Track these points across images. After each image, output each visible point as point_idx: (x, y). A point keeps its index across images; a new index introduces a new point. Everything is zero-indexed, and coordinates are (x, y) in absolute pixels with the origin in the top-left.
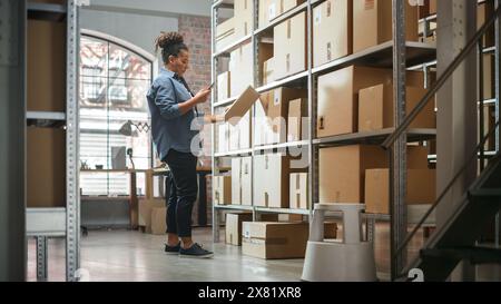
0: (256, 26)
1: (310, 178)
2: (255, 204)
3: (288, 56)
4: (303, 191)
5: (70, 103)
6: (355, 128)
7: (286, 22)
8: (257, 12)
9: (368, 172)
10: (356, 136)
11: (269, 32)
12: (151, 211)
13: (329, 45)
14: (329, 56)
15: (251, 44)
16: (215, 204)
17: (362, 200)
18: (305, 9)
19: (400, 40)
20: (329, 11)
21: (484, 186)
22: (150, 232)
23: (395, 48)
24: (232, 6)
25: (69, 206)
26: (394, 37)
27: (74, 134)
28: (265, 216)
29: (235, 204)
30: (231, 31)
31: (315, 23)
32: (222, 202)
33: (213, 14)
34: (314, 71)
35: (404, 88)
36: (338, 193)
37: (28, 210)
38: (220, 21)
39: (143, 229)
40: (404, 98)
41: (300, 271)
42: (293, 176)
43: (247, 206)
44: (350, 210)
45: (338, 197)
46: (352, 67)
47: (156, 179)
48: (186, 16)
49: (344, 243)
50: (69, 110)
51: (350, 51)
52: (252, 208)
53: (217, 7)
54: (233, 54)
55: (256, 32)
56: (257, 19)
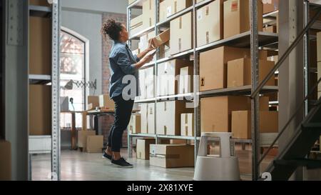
0: (158, 20)
1: (195, 117)
2: (157, 133)
3: (180, 39)
4: (190, 125)
5: (54, 69)
6: (225, 86)
7: (179, 18)
8: (158, 12)
9: (233, 113)
10: (226, 90)
11: (167, 25)
12: (86, 138)
13: (207, 33)
14: (208, 40)
15: (155, 31)
16: (130, 133)
17: (230, 130)
18: (191, 10)
19: (255, 31)
20: (207, 12)
21: (311, 121)
22: (86, 151)
23: (252, 36)
24: (141, 7)
25: (53, 135)
26: (251, 29)
27: (56, 89)
28: (164, 141)
29: (144, 133)
30: (141, 24)
31: (198, 19)
32: (134, 132)
33: (128, 12)
34: (197, 49)
35: (257, 60)
36: (213, 126)
37: (30, 137)
38: (133, 17)
39: (81, 149)
40: (257, 67)
41: (192, 175)
42: (183, 116)
43: (151, 134)
44: (224, 136)
45: (213, 128)
46: (223, 47)
47: (88, 117)
48: (107, 13)
49: (220, 157)
50: (53, 73)
51: (222, 37)
52: (155, 136)
53: (130, 8)
54: (141, 38)
55: (157, 24)
56: (158, 16)
